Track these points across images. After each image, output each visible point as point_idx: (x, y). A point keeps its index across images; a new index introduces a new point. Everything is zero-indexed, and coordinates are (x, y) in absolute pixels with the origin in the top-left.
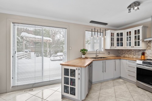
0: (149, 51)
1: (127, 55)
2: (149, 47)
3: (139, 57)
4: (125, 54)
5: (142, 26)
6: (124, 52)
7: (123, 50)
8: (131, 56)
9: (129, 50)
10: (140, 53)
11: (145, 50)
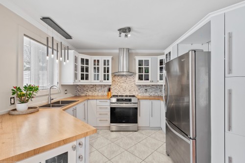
0: (114, 86)
1: (90, 93)
2: (114, 82)
3: (105, 94)
4: (88, 91)
5: (111, 57)
6: (85, 89)
7: (84, 86)
8: (96, 94)
9: (93, 85)
10: (106, 89)
11: (110, 85)
